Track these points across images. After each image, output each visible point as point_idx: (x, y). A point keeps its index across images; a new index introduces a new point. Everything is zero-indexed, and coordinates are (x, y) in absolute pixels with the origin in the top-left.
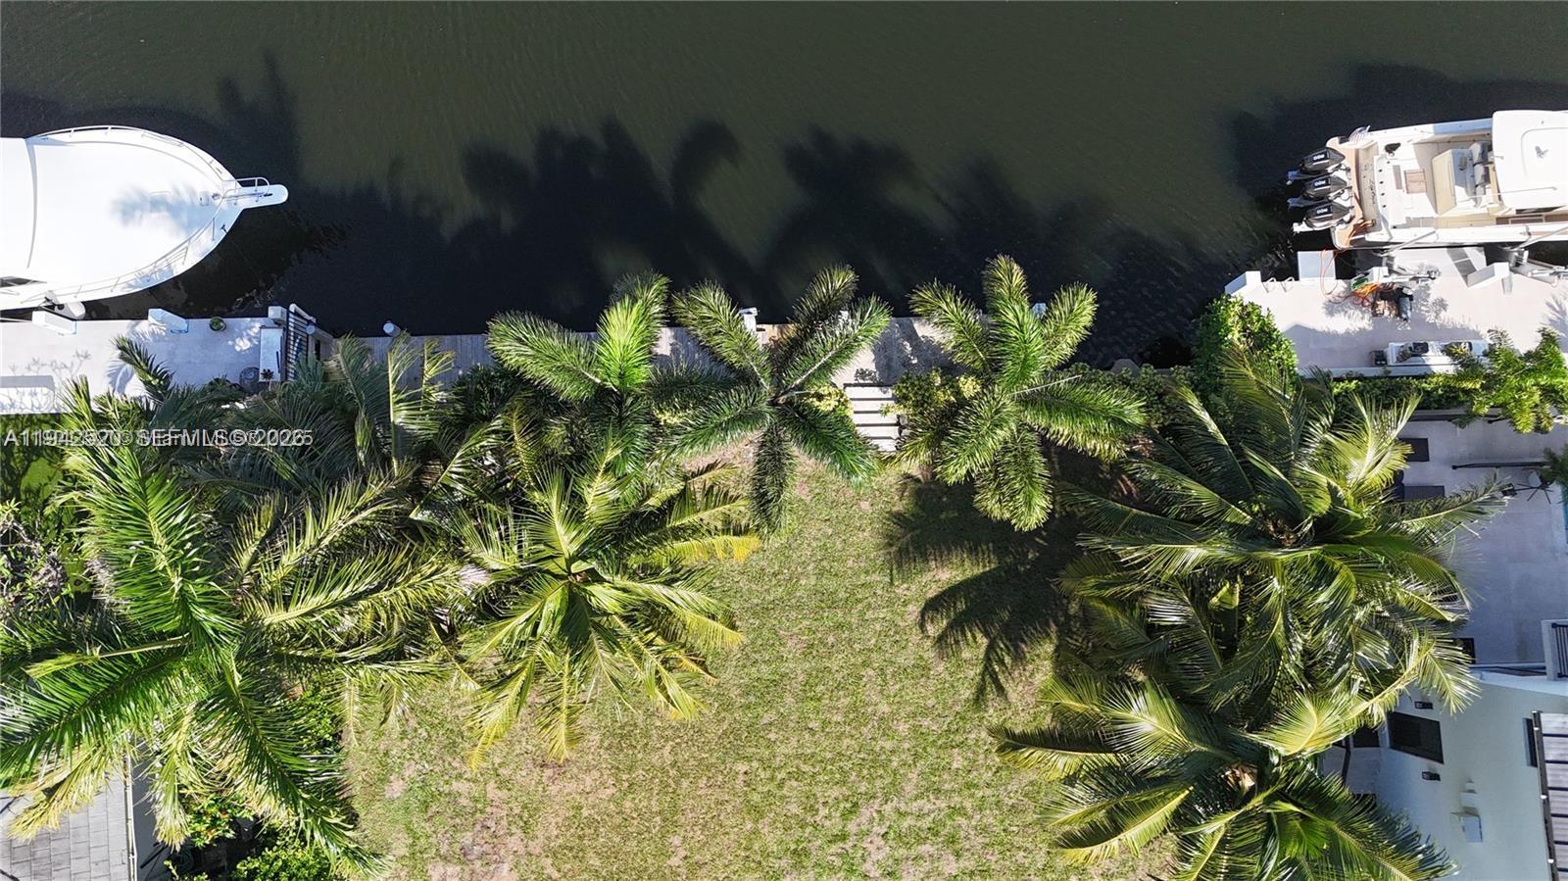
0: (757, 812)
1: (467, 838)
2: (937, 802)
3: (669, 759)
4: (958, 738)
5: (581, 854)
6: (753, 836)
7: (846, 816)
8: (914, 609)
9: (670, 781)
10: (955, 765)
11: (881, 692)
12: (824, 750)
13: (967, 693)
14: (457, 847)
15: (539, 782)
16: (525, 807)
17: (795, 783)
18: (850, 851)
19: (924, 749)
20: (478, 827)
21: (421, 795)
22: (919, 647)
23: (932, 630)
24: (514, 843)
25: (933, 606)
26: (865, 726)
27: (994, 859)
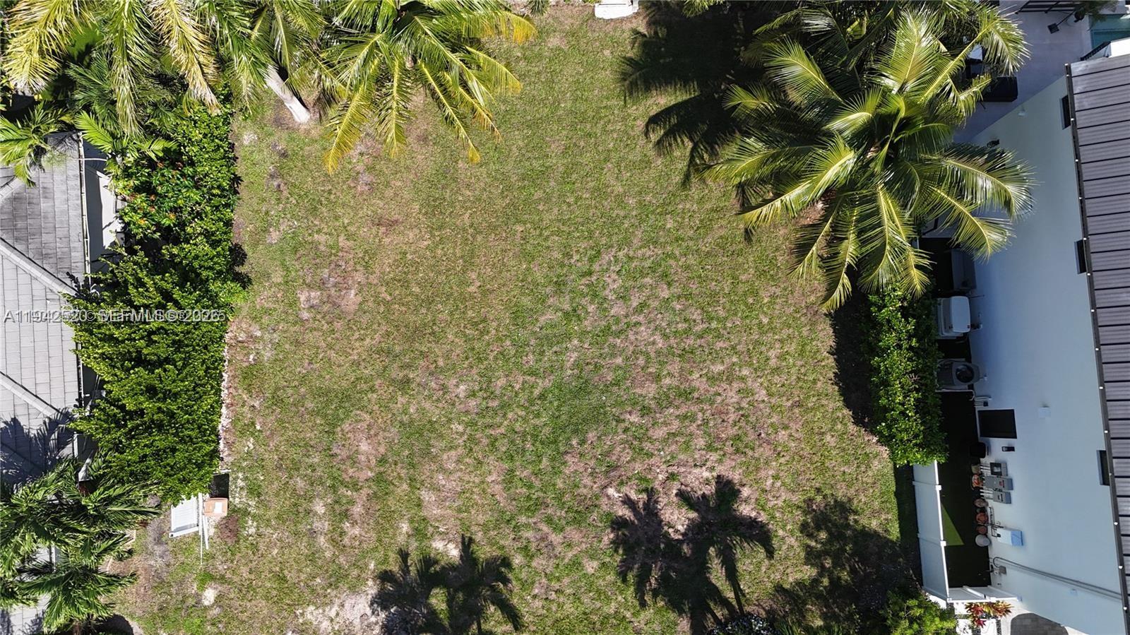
0: (530, 258)
1: (325, 273)
2: (656, 250)
3: (467, 222)
4: (670, 208)
5: (406, 284)
6: (527, 272)
7: (591, 260)
8: (641, 123)
9: (469, 237)
10: (668, 226)
11: (617, 177)
12: (577, 217)
13: (677, 179)
14: (317, 279)
15: (377, 235)
16: (366, 252)
17: (557, 238)
18: (595, 282)
19: (647, 216)
20: (333, 266)
21: (292, 243)
22: (645, 147)
23: (654, 137)
24: (359, 277)
25: (654, 121)
26: (606, 200)
27: (694, 287)
